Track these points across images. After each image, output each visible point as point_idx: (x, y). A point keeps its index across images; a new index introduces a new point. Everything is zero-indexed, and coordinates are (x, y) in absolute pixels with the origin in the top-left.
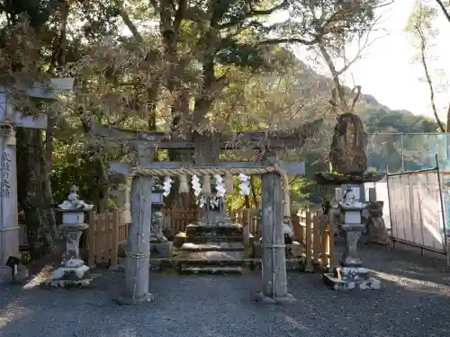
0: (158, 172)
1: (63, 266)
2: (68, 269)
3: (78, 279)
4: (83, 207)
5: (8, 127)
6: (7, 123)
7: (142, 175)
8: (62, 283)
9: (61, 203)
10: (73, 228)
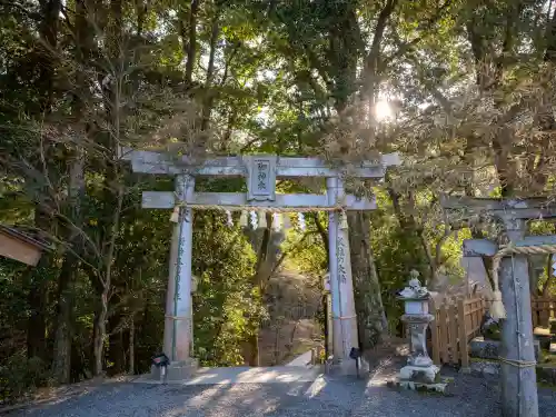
0: (538, 249)
1: (410, 364)
2: (417, 369)
3: (430, 383)
4: (428, 295)
5: (340, 211)
6: (339, 207)
7: (514, 254)
8: (412, 384)
9: (401, 290)
10: (419, 320)
